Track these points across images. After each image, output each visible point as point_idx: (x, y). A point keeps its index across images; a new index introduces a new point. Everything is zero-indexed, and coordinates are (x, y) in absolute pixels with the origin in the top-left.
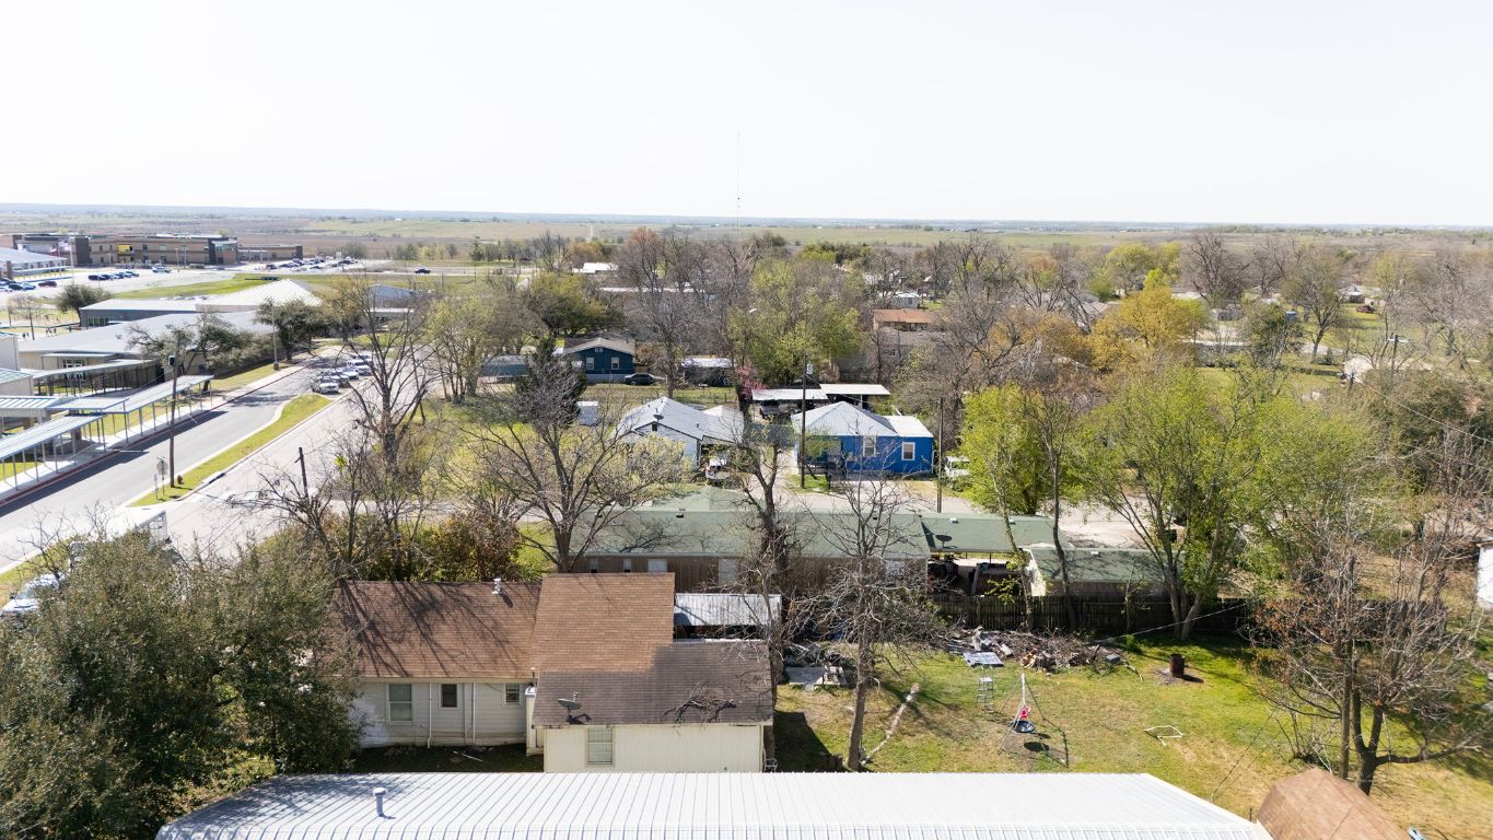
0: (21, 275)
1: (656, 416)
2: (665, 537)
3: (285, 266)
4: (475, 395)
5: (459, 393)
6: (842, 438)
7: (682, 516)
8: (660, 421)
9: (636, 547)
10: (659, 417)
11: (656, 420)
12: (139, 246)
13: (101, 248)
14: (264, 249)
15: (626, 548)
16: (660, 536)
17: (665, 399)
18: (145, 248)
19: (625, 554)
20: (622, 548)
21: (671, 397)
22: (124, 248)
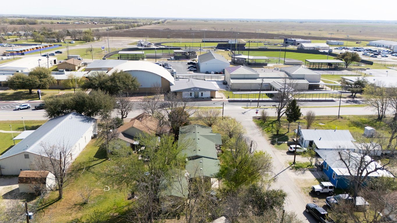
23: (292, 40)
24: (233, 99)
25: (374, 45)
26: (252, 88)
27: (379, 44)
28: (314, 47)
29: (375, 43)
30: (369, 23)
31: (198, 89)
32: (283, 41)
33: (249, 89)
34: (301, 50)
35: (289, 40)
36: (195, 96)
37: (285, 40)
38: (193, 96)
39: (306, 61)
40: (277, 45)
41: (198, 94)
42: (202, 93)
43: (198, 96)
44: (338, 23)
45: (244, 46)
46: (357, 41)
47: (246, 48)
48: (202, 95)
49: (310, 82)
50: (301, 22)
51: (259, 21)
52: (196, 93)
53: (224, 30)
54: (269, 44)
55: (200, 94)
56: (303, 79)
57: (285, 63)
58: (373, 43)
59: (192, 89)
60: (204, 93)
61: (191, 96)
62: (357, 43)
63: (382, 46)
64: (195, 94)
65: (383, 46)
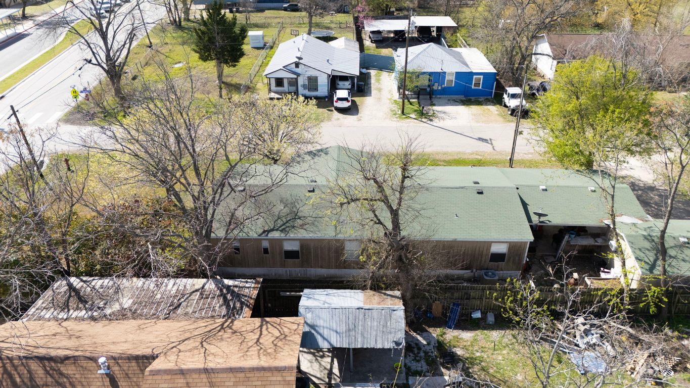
1: (297, 57)
2: (299, 218)
4: (189, 20)
5: (177, 19)
6: (431, 74)
7: (313, 191)
8: (301, 61)
9: (272, 230)
10: (300, 58)
11: (297, 60)
15: (264, 232)
16: (296, 216)
17: (306, 36)
19: (263, 237)
20: (261, 231)
21: (309, 33)
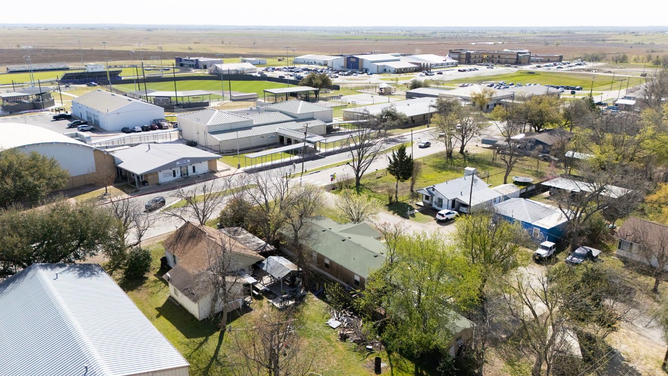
0: (434, 68)
3: (547, 66)
7: (324, 231)
8: (435, 188)
11: (433, 187)
12: (490, 56)
13: (475, 57)
14: (542, 57)
18: (493, 56)
22: (485, 56)
23: (192, 61)
24: (253, 167)
25: (303, 61)
26: (253, 145)
27: (309, 60)
28: (236, 70)
29: (303, 59)
30: (249, 29)
31: (189, 161)
32: (174, 61)
33: (248, 146)
34: (218, 76)
35: (186, 60)
36: (181, 176)
37: (179, 60)
38: (178, 175)
39: (265, 91)
40: (169, 70)
41: (187, 170)
42: (194, 168)
43: (187, 174)
44: (206, 30)
45: (118, 74)
46: (279, 58)
47: (122, 79)
48: (194, 171)
49: (327, 122)
50: (149, 30)
51: (69, 28)
52: (184, 169)
53: (18, 46)
54: (153, 70)
55: (190, 169)
56: (313, 119)
57: (233, 98)
58: (301, 59)
59: (178, 163)
60: (197, 166)
61: (174, 175)
62: (279, 60)
63: (313, 63)
64: (181, 172)
65: (315, 63)
